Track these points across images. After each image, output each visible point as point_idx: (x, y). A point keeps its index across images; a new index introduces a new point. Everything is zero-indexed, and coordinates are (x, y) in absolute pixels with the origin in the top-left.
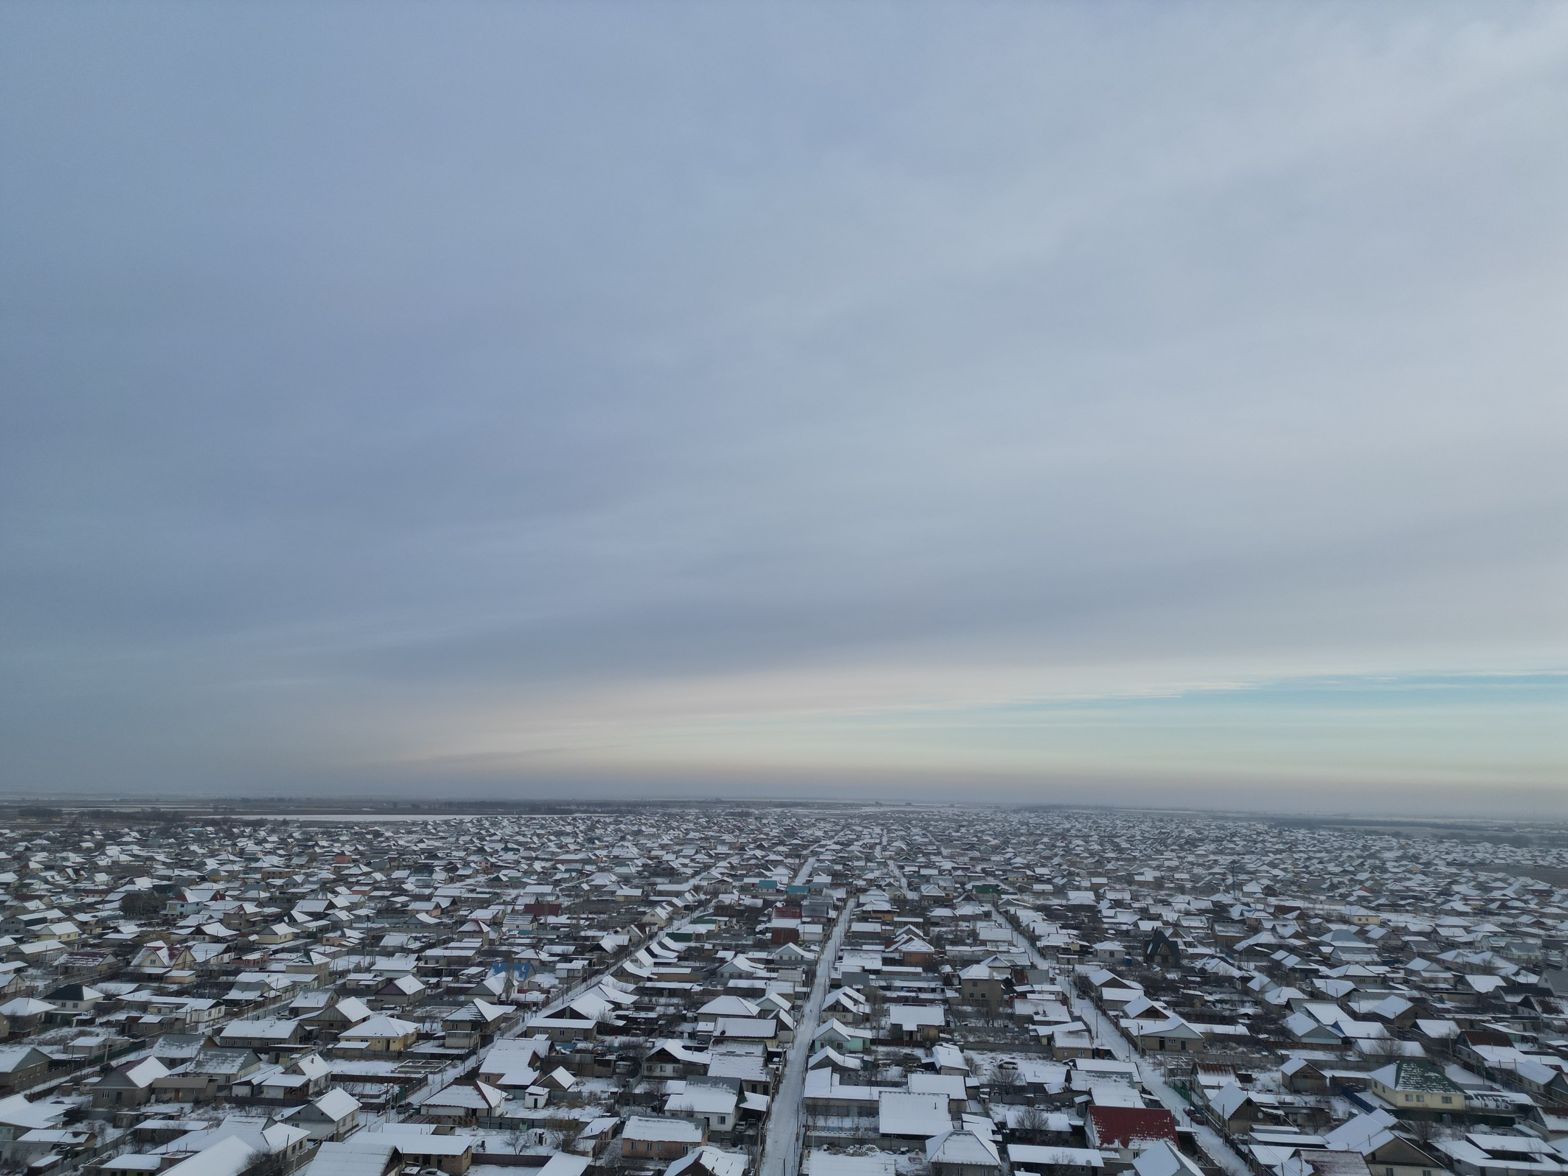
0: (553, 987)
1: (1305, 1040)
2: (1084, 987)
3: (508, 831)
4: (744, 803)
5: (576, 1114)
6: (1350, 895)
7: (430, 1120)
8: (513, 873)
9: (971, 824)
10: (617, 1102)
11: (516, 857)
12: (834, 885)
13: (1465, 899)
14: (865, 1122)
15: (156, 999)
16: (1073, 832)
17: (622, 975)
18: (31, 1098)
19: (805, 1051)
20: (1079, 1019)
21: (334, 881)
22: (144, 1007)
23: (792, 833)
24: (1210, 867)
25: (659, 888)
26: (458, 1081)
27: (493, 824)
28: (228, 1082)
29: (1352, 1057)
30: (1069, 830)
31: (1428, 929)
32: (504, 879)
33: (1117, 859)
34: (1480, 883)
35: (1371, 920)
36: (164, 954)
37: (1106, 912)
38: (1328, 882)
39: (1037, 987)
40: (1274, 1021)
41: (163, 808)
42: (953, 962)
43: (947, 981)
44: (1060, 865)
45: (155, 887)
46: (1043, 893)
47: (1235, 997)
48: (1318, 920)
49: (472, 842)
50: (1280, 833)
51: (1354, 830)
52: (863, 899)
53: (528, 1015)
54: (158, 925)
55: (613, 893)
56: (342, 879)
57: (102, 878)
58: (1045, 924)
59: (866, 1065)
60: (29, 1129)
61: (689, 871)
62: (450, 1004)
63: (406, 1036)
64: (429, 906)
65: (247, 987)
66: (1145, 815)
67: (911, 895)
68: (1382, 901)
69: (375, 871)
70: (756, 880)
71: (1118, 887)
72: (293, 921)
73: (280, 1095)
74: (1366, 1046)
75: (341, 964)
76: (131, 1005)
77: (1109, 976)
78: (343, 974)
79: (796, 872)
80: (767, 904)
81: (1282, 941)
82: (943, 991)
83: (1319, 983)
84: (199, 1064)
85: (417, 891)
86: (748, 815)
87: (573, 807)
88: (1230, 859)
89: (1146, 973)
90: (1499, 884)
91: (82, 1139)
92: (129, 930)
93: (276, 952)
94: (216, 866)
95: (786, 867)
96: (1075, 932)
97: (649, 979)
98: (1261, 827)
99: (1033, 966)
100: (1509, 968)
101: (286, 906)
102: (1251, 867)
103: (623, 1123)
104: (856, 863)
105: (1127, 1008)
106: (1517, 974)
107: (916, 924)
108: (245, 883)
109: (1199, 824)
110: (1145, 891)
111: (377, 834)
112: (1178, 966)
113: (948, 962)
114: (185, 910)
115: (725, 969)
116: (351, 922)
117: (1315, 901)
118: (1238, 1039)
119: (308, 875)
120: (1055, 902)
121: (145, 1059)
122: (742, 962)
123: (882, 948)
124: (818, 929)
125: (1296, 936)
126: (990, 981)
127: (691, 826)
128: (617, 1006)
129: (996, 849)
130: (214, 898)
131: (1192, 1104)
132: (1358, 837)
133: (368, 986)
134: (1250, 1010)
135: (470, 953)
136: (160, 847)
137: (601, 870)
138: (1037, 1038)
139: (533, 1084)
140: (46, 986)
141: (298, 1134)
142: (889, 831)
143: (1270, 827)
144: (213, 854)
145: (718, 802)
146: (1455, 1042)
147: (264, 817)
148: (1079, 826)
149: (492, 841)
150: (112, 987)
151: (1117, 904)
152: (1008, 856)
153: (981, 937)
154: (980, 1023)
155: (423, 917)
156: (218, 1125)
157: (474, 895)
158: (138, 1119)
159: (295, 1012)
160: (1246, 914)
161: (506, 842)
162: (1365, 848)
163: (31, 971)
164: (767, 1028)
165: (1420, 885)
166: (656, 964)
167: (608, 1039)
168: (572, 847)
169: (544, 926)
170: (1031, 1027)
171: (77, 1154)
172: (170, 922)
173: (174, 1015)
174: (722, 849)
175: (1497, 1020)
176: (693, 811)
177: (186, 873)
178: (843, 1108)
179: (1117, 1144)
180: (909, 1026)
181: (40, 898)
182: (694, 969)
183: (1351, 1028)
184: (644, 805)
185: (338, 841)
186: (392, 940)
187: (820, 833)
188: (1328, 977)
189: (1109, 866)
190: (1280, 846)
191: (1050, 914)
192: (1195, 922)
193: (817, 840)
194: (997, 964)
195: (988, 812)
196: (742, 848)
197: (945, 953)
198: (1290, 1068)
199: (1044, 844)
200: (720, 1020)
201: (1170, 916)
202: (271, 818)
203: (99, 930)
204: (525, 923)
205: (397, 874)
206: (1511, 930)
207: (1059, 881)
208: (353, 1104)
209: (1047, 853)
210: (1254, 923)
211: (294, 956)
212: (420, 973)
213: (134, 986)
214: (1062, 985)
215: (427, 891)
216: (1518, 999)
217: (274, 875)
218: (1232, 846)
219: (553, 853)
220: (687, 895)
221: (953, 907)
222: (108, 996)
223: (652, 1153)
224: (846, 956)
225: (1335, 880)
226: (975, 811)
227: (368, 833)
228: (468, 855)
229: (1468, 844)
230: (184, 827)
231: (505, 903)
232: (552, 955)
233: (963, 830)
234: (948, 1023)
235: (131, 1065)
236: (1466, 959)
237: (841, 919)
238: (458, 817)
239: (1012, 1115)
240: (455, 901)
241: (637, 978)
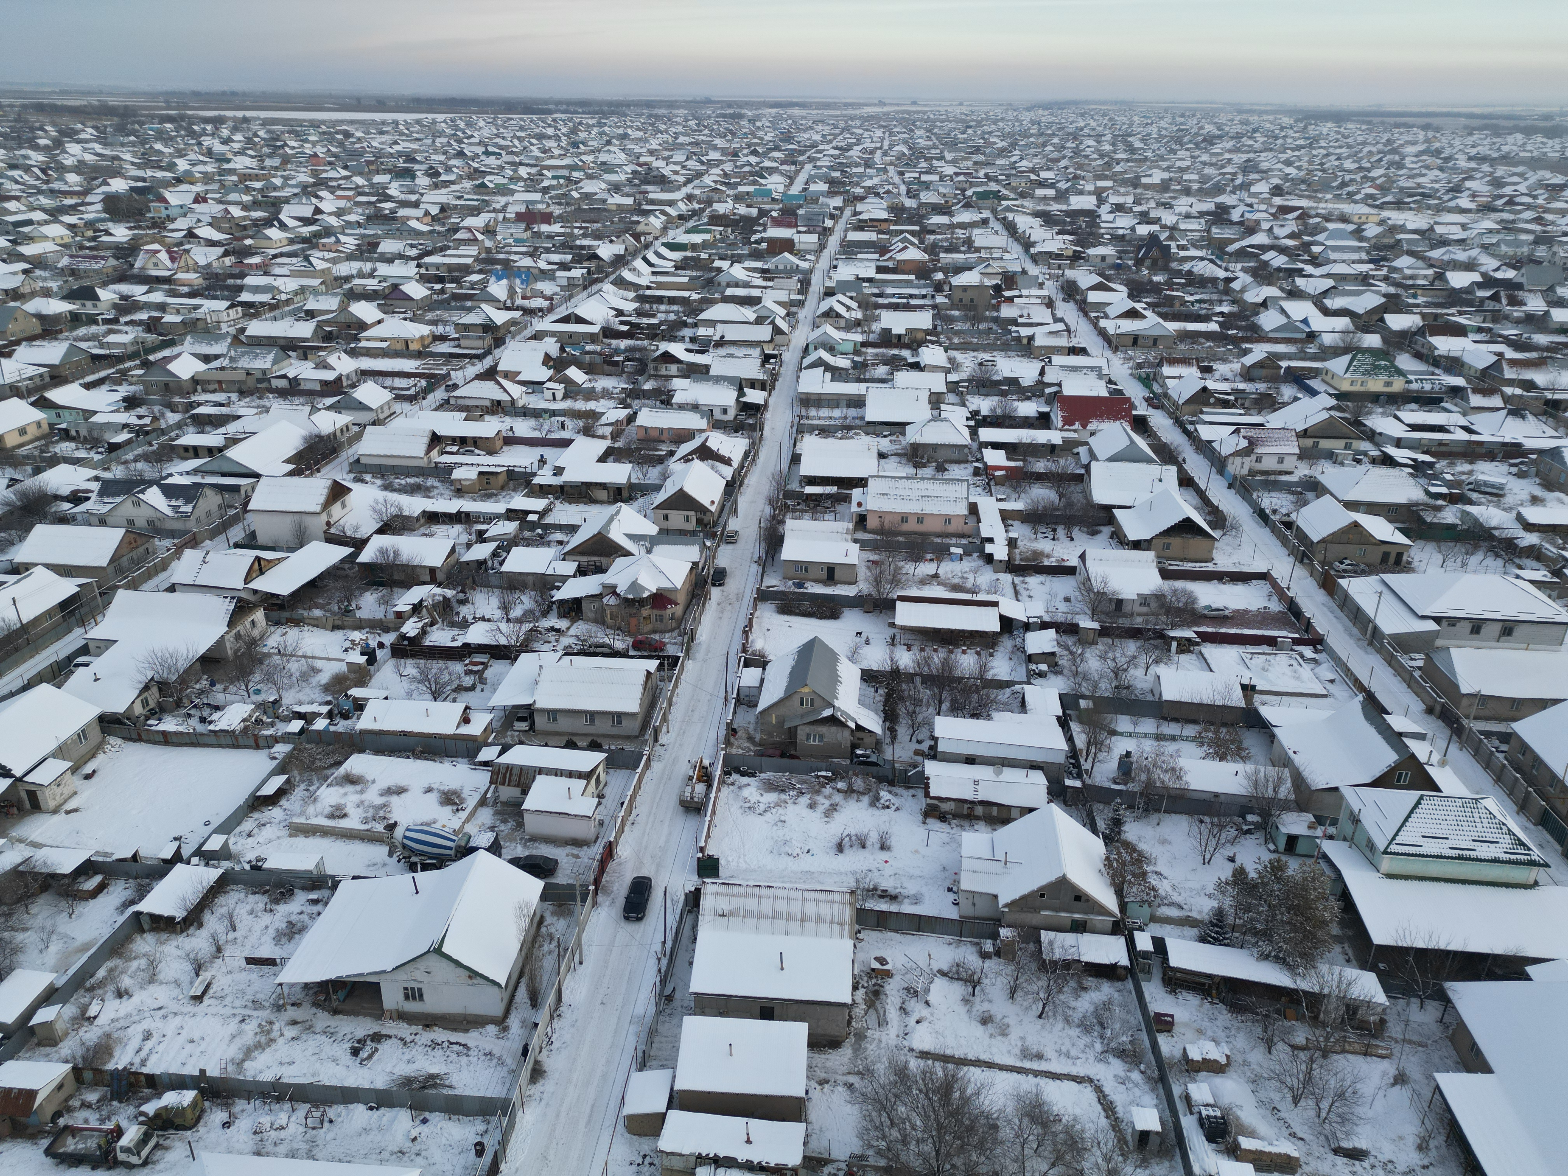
0: (556, 294)
1: (1271, 335)
2: (1071, 291)
3: (486, 132)
4: (736, 102)
5: (591, 405)
6: (1358, 192)
7: (461, 409)
8: (499, 180)
9: (979, 124)
10: (628, 396)
11: (499, 162)
12: (831, 194)
13: (1474, 195)
14: (852, 412)
15: (170, 300)
16: (1086, 131)
17: (621, 283)
18: (88, 386)
19: (799, 353)
20: (1061, 320)
21: (315, 185)
22: (162, 307)
23: (787, 137)
24: (1223, 167)
25: (651, 196)
26: (479, 377)
27: (469, 125)
28: (264, 377)
29: (1312, 349)
30: (1082, 129)
31: (1425, 226)
32: (491, 185)
33: (1128, 161)
34: (1495, 179)
35: (1371, 218)
36: (163, 256)
37: (1105, 217)
38: (1340, 180)
39: (1025, 292)
40: (1246, 318)
41: (112, 101)
42: (945, 270)
43: (938, 287)
44: (1066, 168)
45: (132, 189)
46: (1045, 198)
47: (1215, 297)
48: (1318, 220)
49: (450, 145)
50: (1305, 127)
51: (1383, 123)
52: (860, 207)
53: (535, 320)
54: (149, 228)
55: (604, 201)
56: (322, 183)
57: (73, 178)
58: (1042, 230)
59: (855, 365)
60: (96, 412)
61: (681, 179)
62: (457, 309)
63: (422, 338)
64: (418, 212)
65: (256, 289)
66: (1166, 110)
67: (910, 203)
68: (1389, 198)
69: (355, 174)
70: (750, 189)
71: (1122, 190)
72: (283, 226)
73: (318, 387)
74: (1328, 339)
75: (344, 269)
76: (147, 306)
77: (1096, 279)
78: (348, 279)
79: (791, 179)
80: (763, 213)
81: (1276, 242)
82: (933, 297)
83: (1300, 282)
84: (232, 359)
85: (403, 197)
86: (741, 116)
87: (552, 107)
88: (1245, 157)
89: (1133, 276)
90: (1515, 179)
91: (147, 421)
92: (121, 233)
93: (275, 256)
94: (188, 167)
95: (782, 174)
96: (1071, 238)
97: (649, 288)
98: (1287, 121)
99: (1024, 272)
100: (1489, 263)
101: (272, 209)
102: (1264, 166)
103: (635, 413)
104: (855, 170)
105: (1108, 310)
106: (1497, 269)
107: (912, 233)
108: (223, 186)
109: (1222, 119)
110: (1149, 194)
111: (347, 135)
112: (1166, 269)
113: (940, 269)
114: (172, 212)
115: (722, 278)
116: (343, 228)
117: (1320, 200)
118: (1208, 336)
119: (286, 178)
120: (1055, 207)
121: (179, 355)
122: (738, 272)
123: (876, 256)
124: (813, 238)
125: (1291, 236)
126: (980, 287)
127: (680, 129)
128: (620, 313)
129: (1002, 153)
130: (196, 201)
131: (1152, 392)
132: (1385, 131)
133: (375, 291)
134: (1225, 309)
135: (469, 261)
136: (123, 145)
137: (590, 177)
138: (1018, 339)
139: (549, 380)
140: (60, 287)
141: (343, 419)
142: (891, 134)
143: (1296, 121)
144: (181, 154)
145: (708, 102)
146: (1415, 334)
147: (222, 113)
148: (1093, 124)
149: (470, 144)
150: (125, 288)
151: (1119, 208)
152: (1013, 159)
153: (976, 244)
154: (966, 326)
155: (414, 224)
156: (267, 412)
157: (462, 202)
158: (192, 405)
159: (311, 314)
160: (1247, 215)
161: (486, 145)
162: (1389, 142)
163: (38, 273)
164: (764, 333)
165: (1433, 181)
166: (654, 273)
167: (614, 342)
168: (557, 152)
169: (538, 235)
170: (1014, 328)
171: (147, 433)
172: (159, 225)
173: (193, 315)
174: (714, 155)
175: (1461, 313)
176: (682, 112)
177: (159, 174)
178: (833, 401)
179: (1077, 425)
180: (898, 329)
181: (17, 198)
182: (692, 278)
183: (1319, 322)
184: (628, 104)
185: (306, 141)
186: (388, 246)
187: (817, 137)
188: (1310, 276)
189: (1118, 168)
190: (1301, 142)
191: (1048, 219)
192: (1193, 225)
193: (814, 145)
194: (989, 270)
195: (998, 111)
196: (735, 154)
197: (938, 261)
198: (1249, 360)
199: (1053, 145)
200: (719, 325)
201: (1169, 218)
202: (229, 114)
203: (90, 233)
204: (518, 230)
205: (378, 179)
206: (1508, 227)
207: (1063, 185)
208: (386, 396)
209: (1055, 155)
210: (1252, 224)
211: (294, 260)
212: (424, 279)
213: (145, 288)
214: (1050, 289)
215: (413, 198)
216: (1488, 293)
217: (250, 177)
218: (1251, 142)
219: (537, 158)
220: (680, 204)
221: (950, 214)
222: (124, 298)
223: (663, 438)
224: (840, 264)
225: (1347, 178)
226: (984, 109)
227: (337, 133)
228: (449, 159)
229: (1498, 135)
230: (141, 124)
231: (494, 211)
232: (550, 263)
233: (970, 131)
234: (935, 327)
235: (168, 360)
236: (1453, 256)
237: (837, 228)
238: (430, 116)
239: (985, 405)
240: (443, 209)
241: (636, 287)
